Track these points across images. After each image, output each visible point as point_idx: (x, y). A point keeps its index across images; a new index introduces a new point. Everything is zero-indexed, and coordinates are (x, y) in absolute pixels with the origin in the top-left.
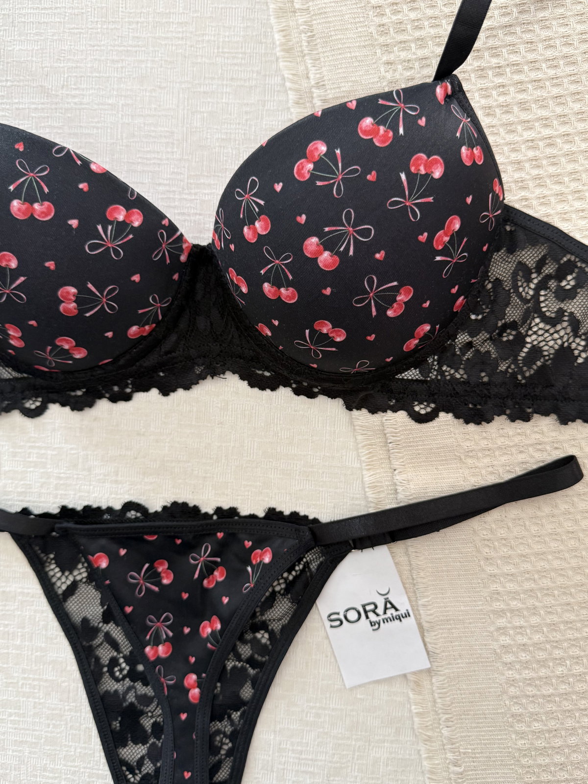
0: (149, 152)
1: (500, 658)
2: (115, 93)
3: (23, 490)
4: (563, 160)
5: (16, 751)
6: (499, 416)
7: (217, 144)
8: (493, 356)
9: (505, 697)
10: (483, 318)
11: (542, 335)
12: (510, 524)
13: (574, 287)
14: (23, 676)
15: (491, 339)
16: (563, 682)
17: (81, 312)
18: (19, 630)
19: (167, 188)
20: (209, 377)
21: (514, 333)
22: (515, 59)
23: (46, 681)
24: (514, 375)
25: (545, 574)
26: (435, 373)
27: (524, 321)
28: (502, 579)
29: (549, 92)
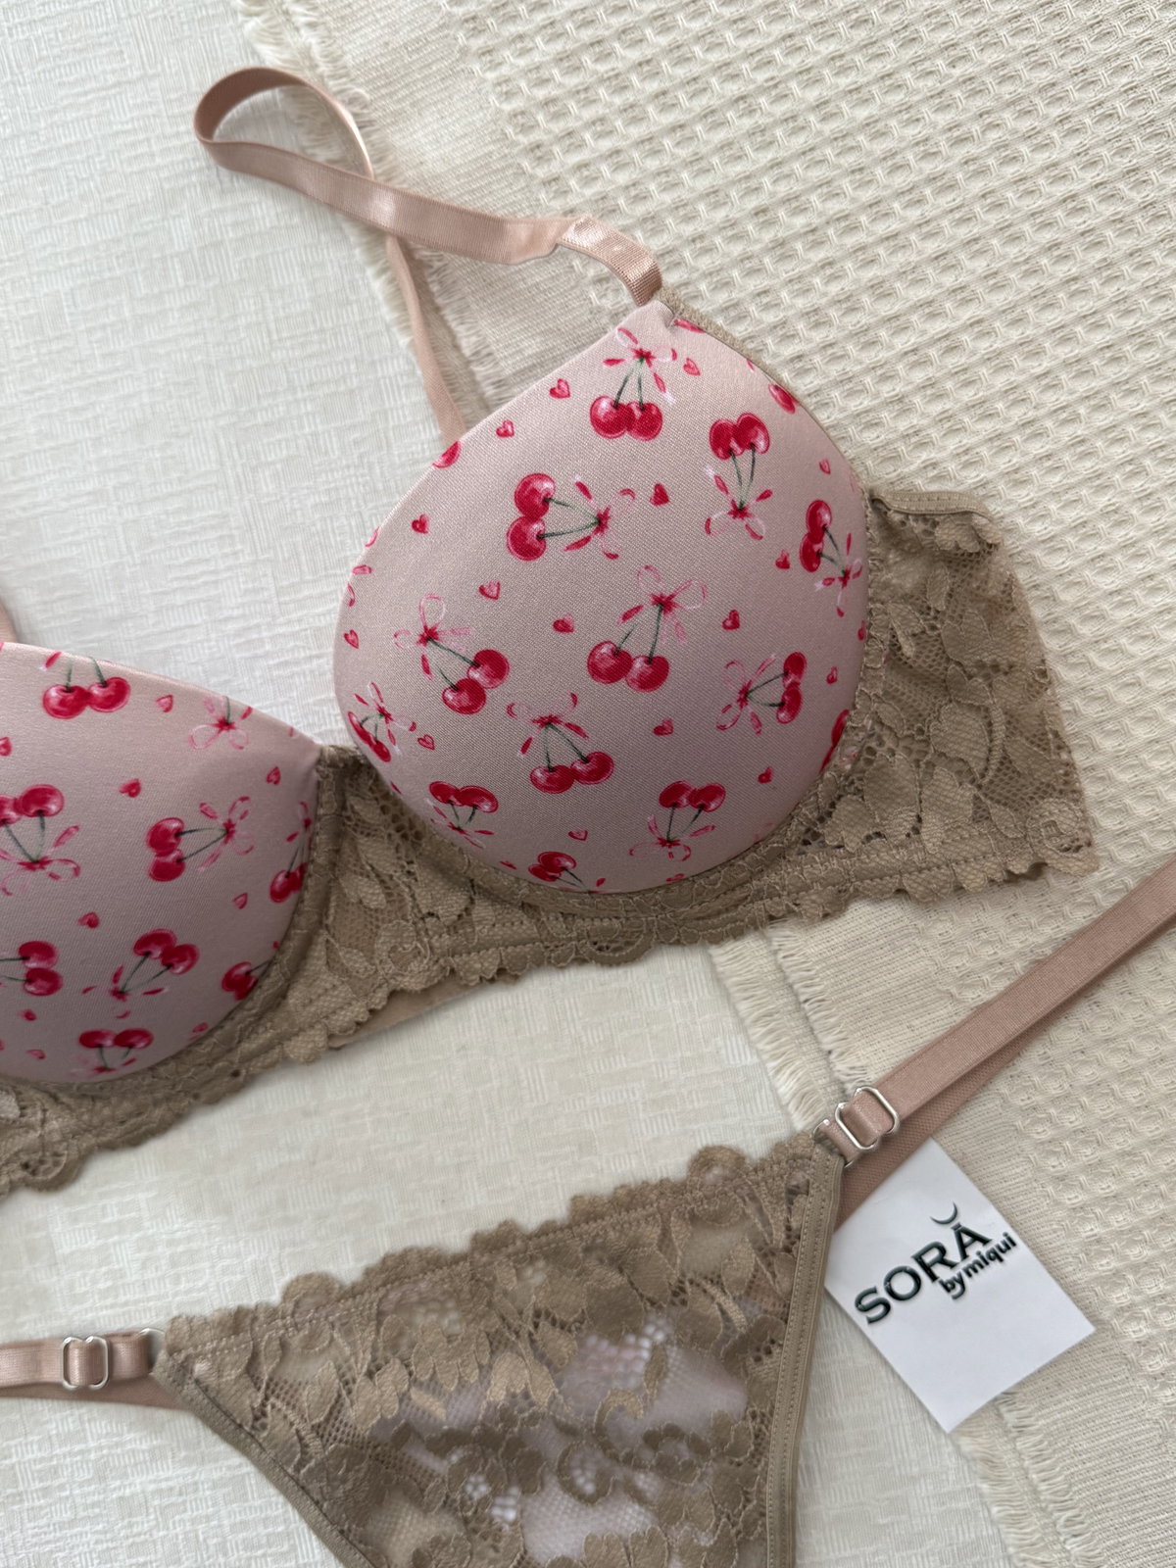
0: (190, 563)
1: (1140, 1368)
4: (984, 371)
7: (317, 516)
12: (1084, 1099)
19: (242, 624)
22: (837, 207)
28: (1098, 1210)
29: (919, 253)
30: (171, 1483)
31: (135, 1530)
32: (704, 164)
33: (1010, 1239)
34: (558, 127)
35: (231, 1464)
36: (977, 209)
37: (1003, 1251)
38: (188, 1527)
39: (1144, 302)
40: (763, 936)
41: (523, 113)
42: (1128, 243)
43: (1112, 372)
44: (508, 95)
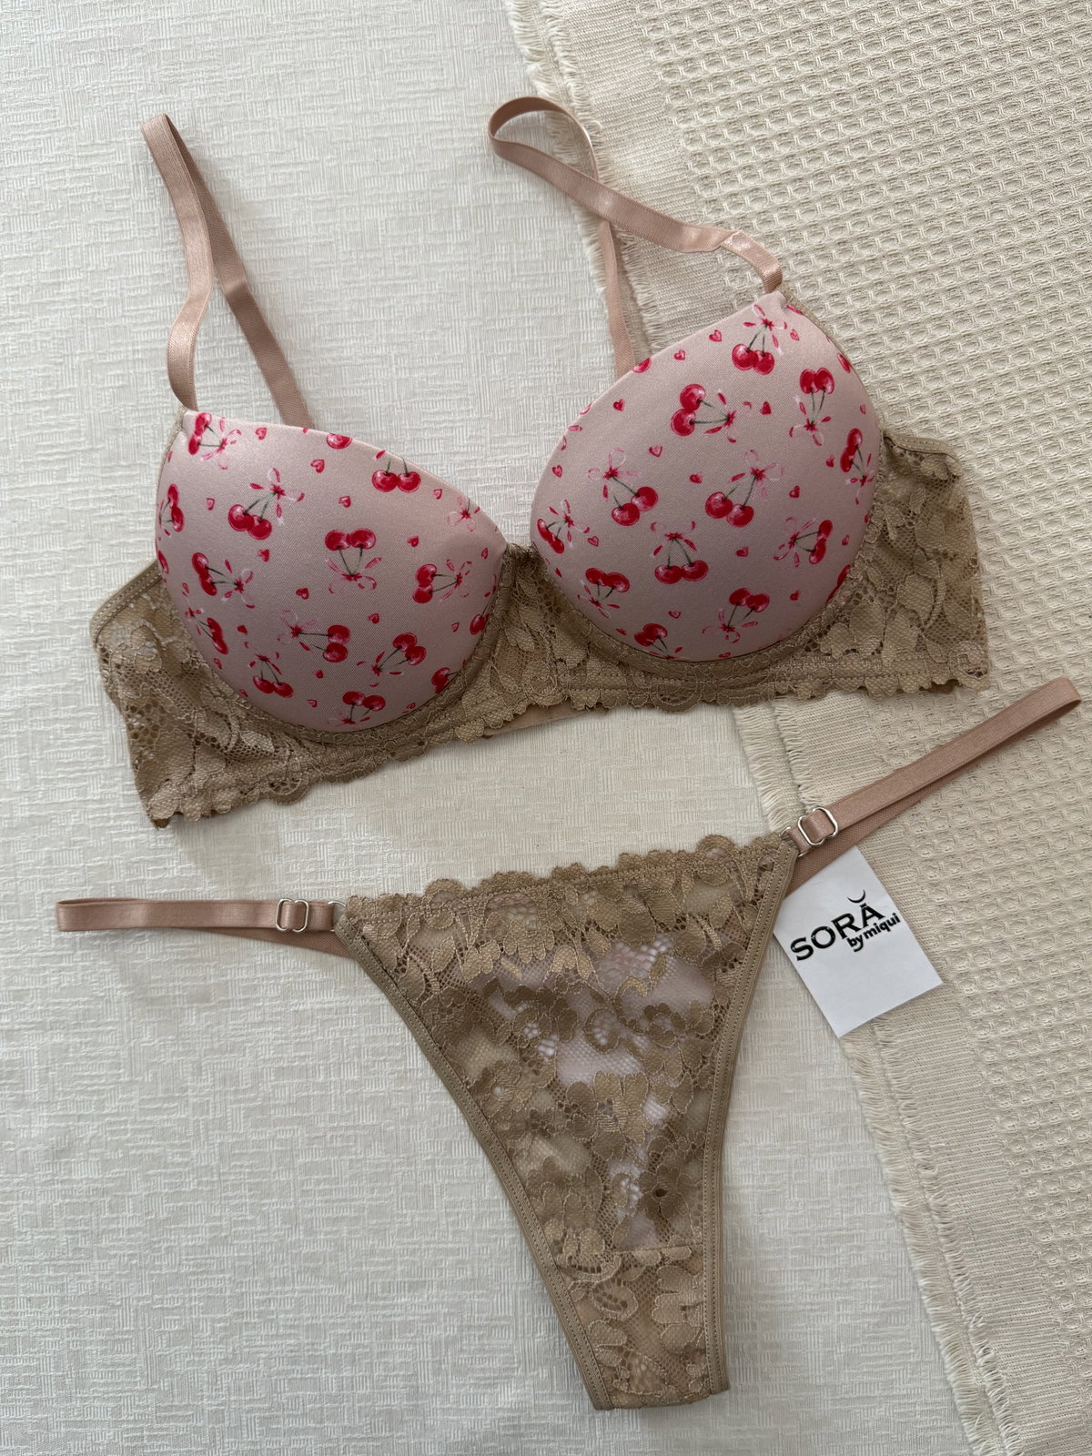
0: (438, 413)
1: (967, 1014)
2: (384, 341)
3: (313, 869)
4: (967, 366)
5: (330, 1233)
7: (525, 395)
9: (980, 1066)
12: (957, 836)
14: (332, 1125)
16: (1052, 1036)
18: (321, 1062)
22: (891, 248)
25: (1010, 896)
28: (955, 909)
29: (939, 285)
30: (331, 1005)
31: (302, 1033)
32: (810, 206)
33: (897, 918)
34: (721, 167)
35: (374, 996)
36: (980, 263)
37: (891, 925)
38: (338, 1035)
39: (1076, 339)
40: (770, 706)
41: (700, 154)
42: (1072, 299)
43: (1048, 380)
44: (692, 141)
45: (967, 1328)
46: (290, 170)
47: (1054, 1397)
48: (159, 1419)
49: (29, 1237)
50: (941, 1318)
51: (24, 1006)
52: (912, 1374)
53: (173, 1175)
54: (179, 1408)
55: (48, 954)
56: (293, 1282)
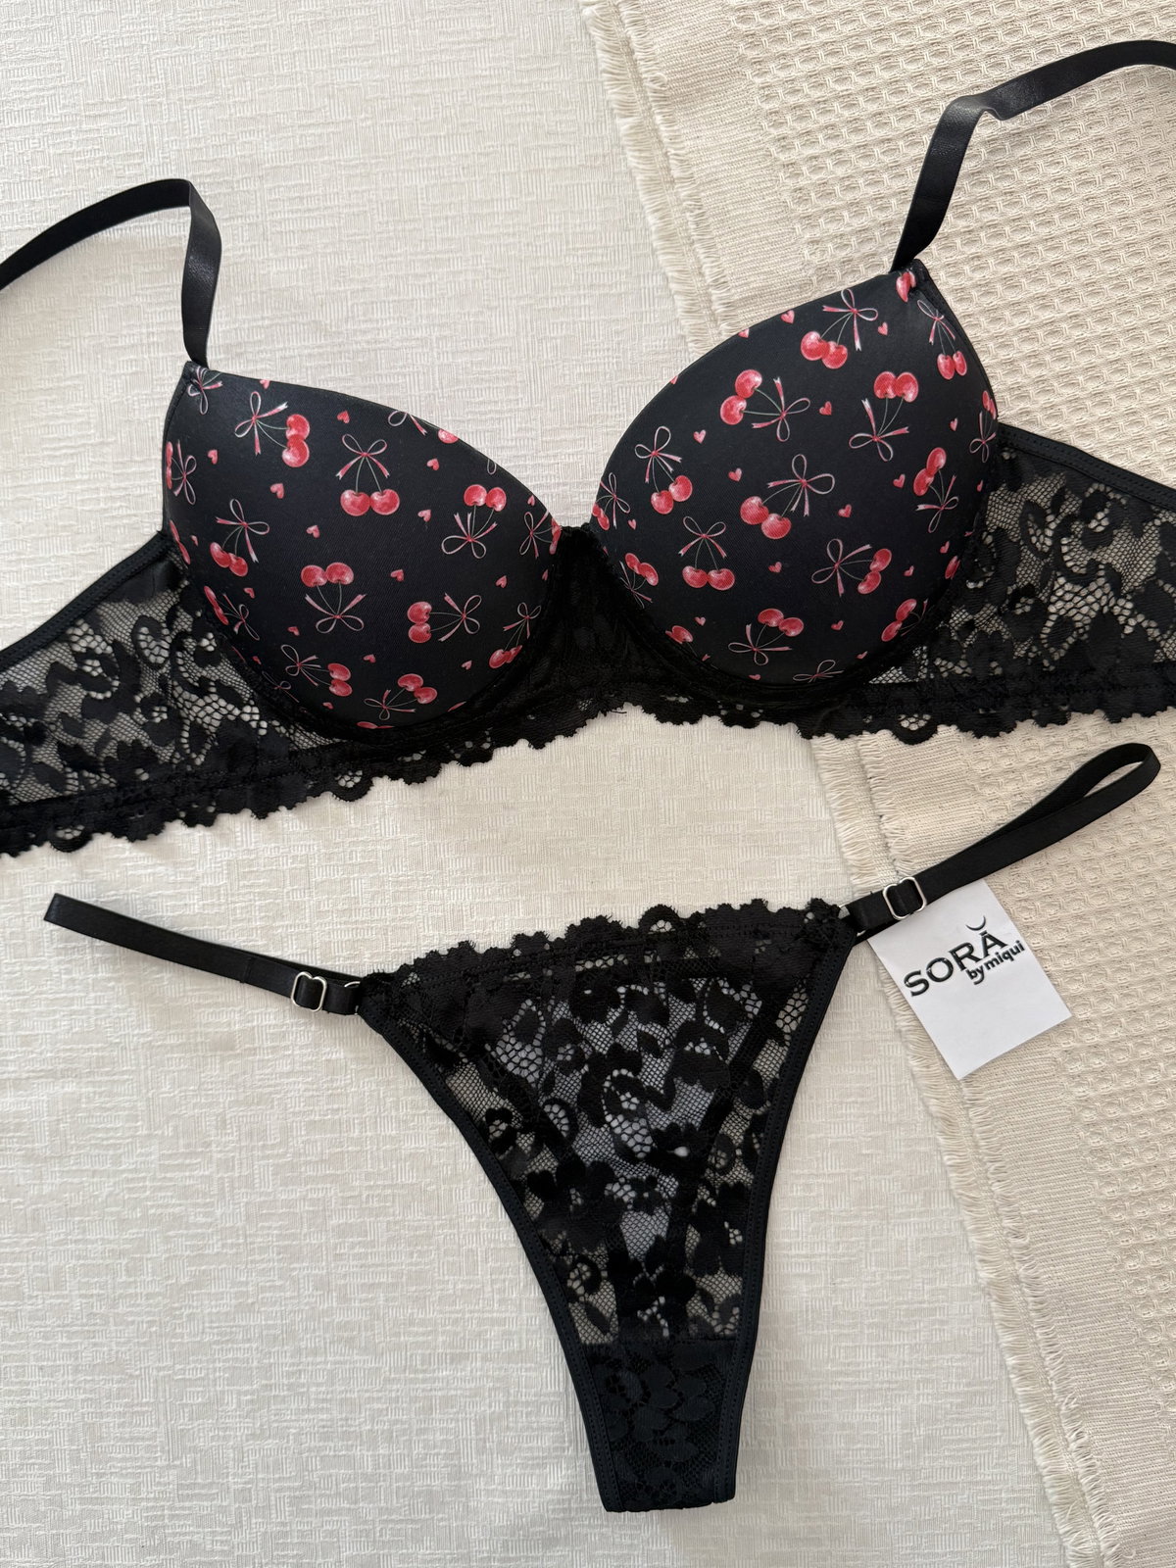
1: (1064, 1069)
3: (346, 907)
4: (1073, 351)
5: (365, 1300)
6: (1022, 721)
7: (580, 382)
8: (1006, 637)
9: (1077, 1126)
10: (985, 585)
11: (1071, 601)
12: (1055, 874)
13: (1107, 528)
14: (367, 1184)
15: (999, 613)
16: (1157, 1094)
17: (435, 635)
18: (356, 1115)
19: (514, 452)
20: (600, 715)
21: (1031, 601)
22: (990, 218)
23: (403, 1186)
24: (1037, 661)
25: (1113, 940)
26: (925, 671)
27: (1044, 585)
28: (1053, 954)
29: (1043, 260)
31: (335, 1085)
34: (800, 127)
36: (1089, 234)
41: (776, 112)
44: (768, 98)
45: (1059, 1410)
46: (319, 131)
47: (1153, 1486)
48: (182, 1498)
49: (40, 1301)
50: (1031, 1399)
51: (32, 1052)
52: (998, 1459)
53: (194, 1236)
54: (203, 1486)
55: (58, 996)
56: (326, 1353)
